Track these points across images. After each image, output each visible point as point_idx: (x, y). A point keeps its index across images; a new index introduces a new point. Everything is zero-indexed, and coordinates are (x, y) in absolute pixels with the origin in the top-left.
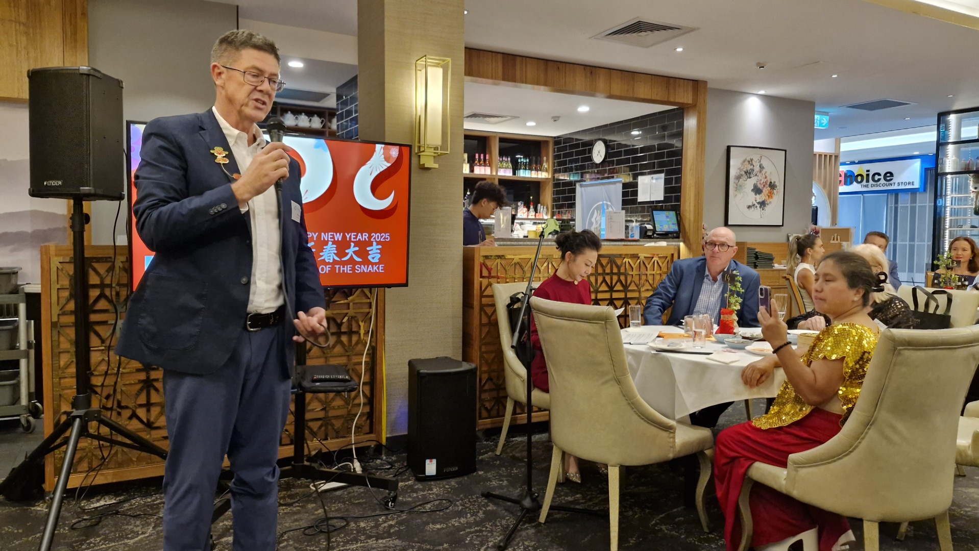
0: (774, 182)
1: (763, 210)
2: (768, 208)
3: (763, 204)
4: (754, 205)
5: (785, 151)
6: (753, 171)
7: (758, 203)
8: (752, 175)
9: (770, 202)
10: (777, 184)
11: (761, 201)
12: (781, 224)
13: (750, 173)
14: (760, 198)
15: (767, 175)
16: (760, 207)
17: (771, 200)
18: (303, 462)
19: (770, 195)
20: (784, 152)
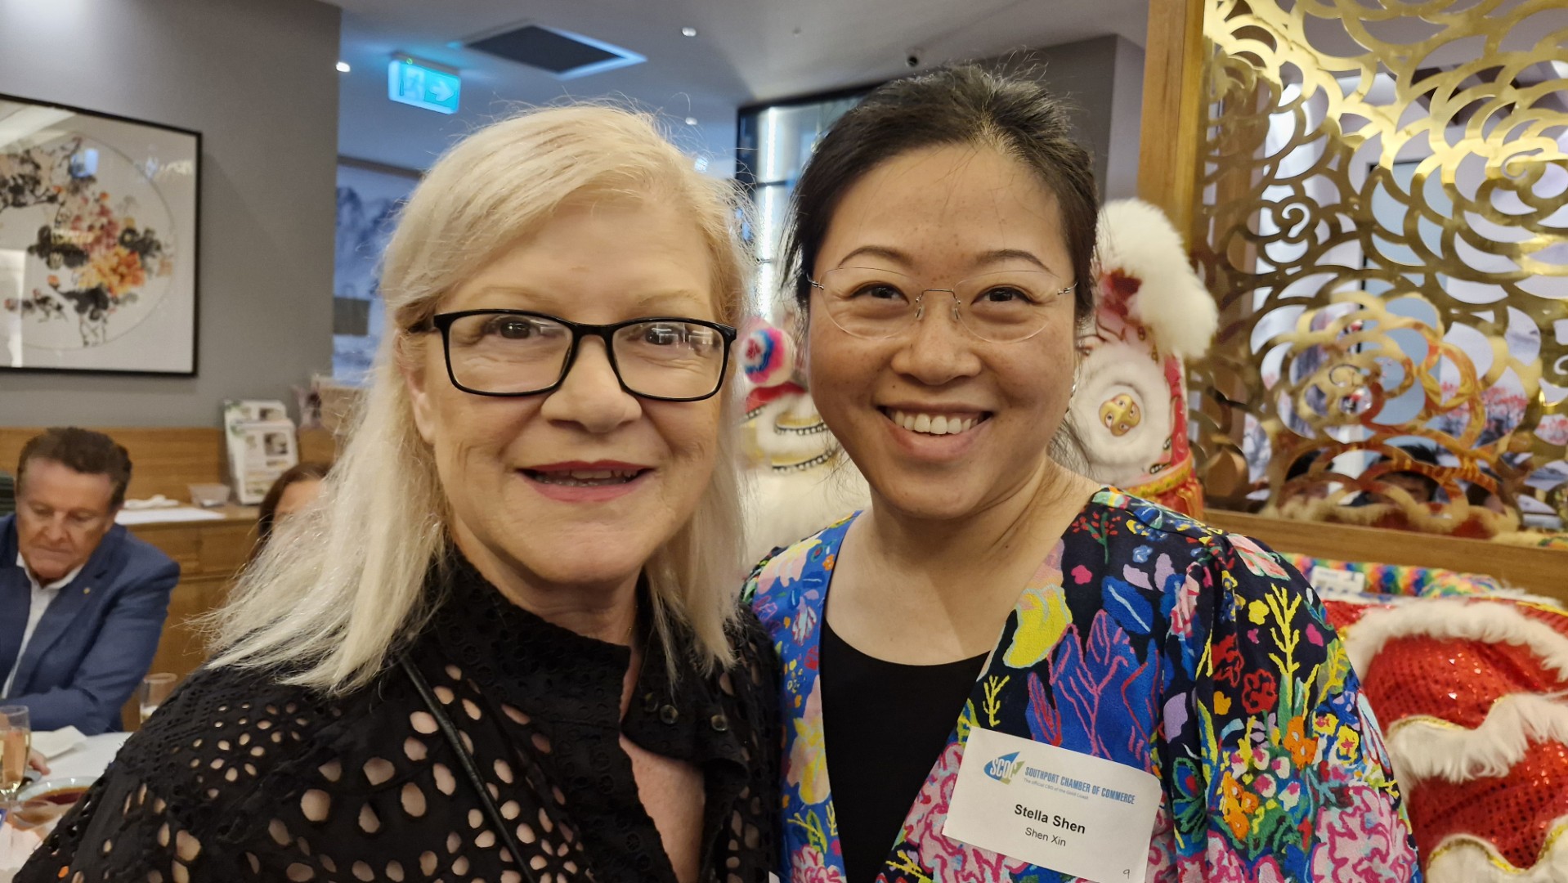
0: (147, 231)
1: (93, 318)
2: (118, 318)
3: (94, 301)
4: (44, 301)
5: (199, 136)
6: (37, 182)
7: (70, 295)
8: (28, 198)
9: (132, 298)
10: (160, 236)
11: (82, 287)
12: (187, 367)
13: (17, 190)
14: (70, 278)
15: (109, 204)
16: (80, 309)
17: (133, 289)
19: (126, 272)
20: (191, 141)
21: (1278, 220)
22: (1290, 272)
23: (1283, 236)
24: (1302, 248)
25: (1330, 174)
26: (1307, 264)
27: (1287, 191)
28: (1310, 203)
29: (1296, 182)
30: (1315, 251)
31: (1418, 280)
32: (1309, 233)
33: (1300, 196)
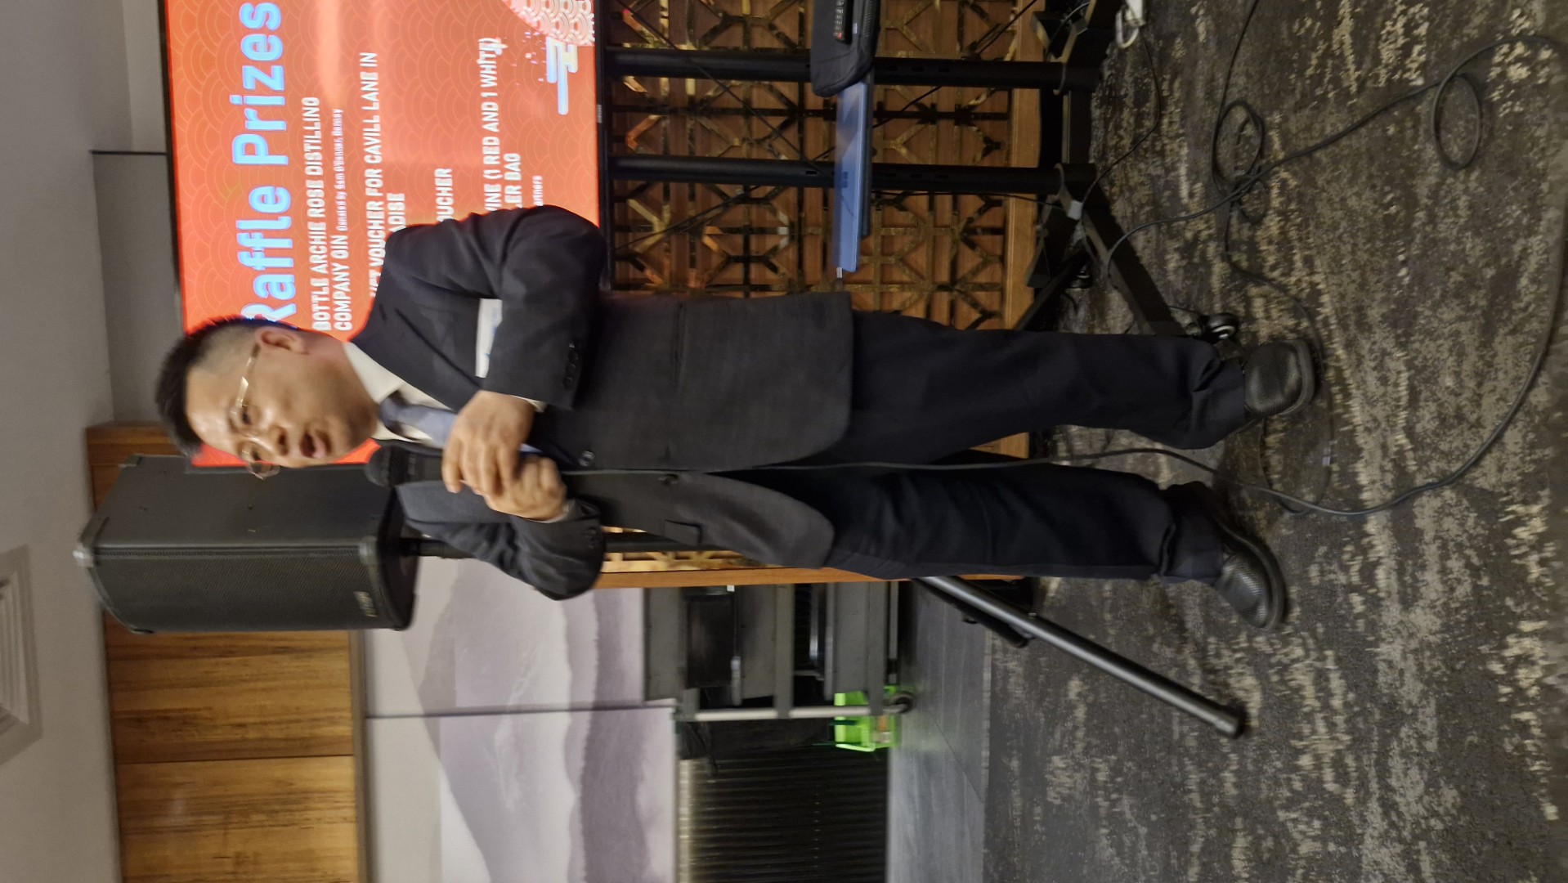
18: (1060, 65)
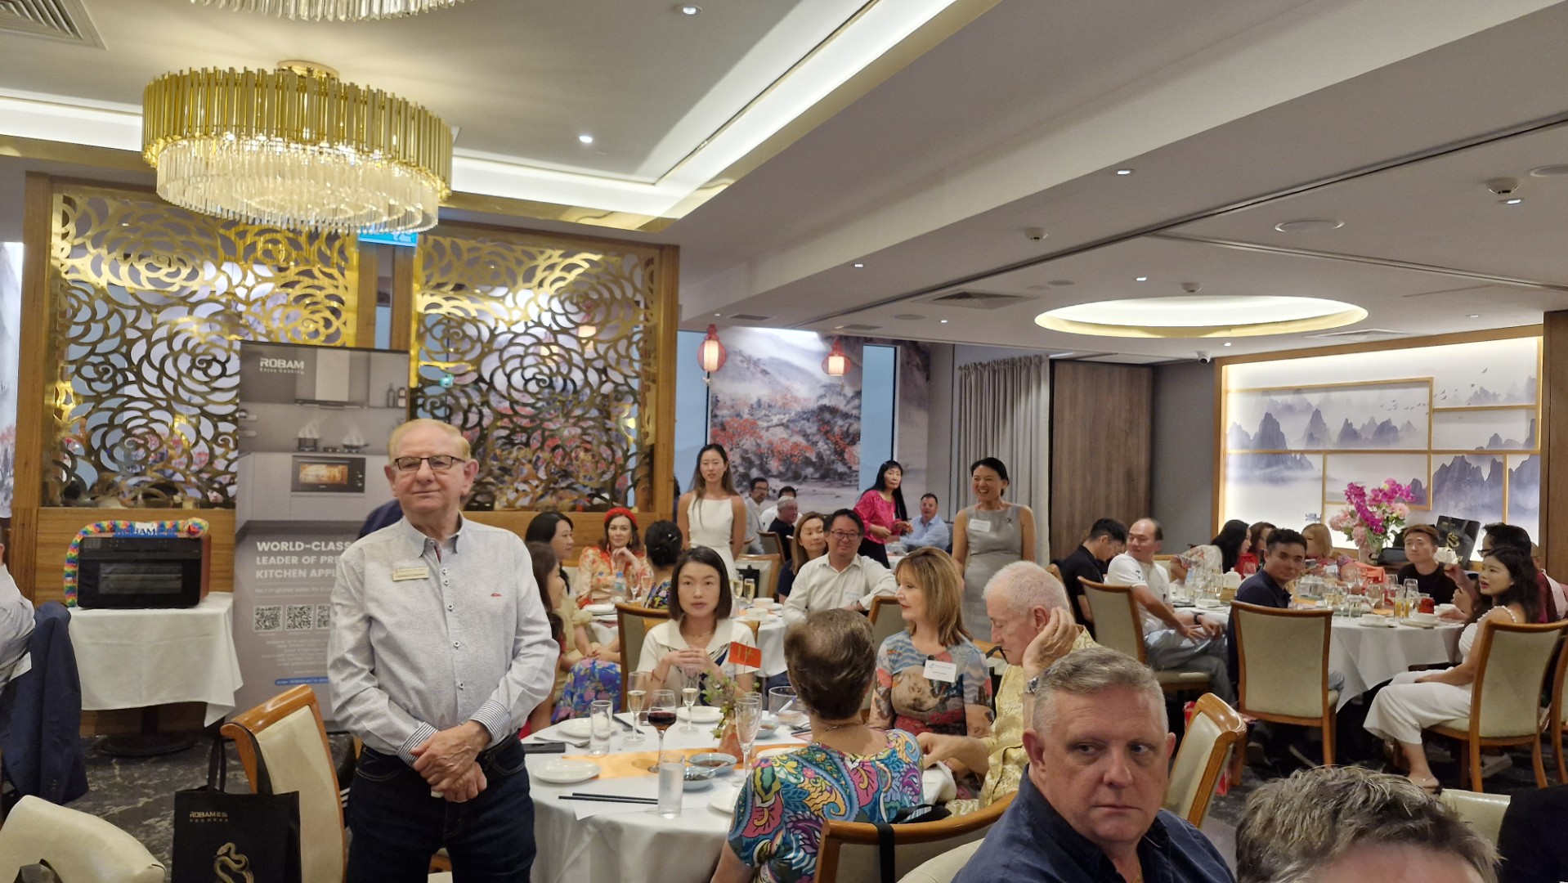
21: (97, 372)
22: (104, 396)
23: (100, 379)
24: (110, 385)
25: (122, 354)
26: (113, 393)
27: (101, 359)
28: (113, 366)
29: (104, 355)
30: (116, 387)
31: (164, 404)
32: (113, 379)
33: (107, 362)
